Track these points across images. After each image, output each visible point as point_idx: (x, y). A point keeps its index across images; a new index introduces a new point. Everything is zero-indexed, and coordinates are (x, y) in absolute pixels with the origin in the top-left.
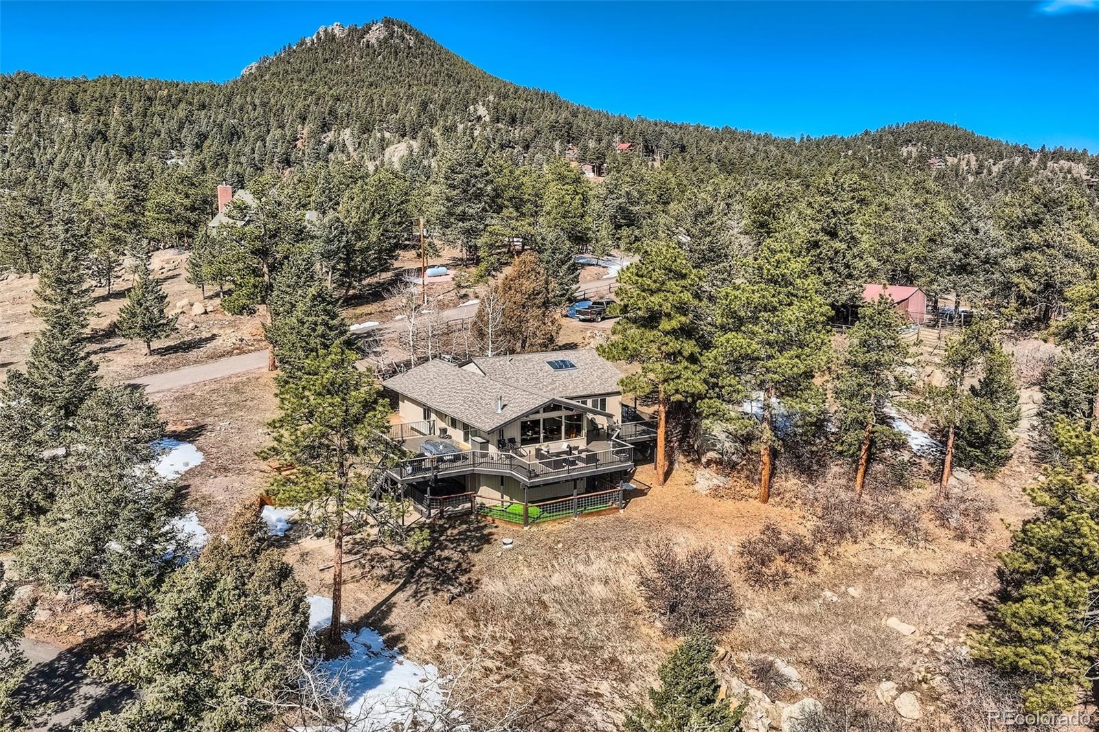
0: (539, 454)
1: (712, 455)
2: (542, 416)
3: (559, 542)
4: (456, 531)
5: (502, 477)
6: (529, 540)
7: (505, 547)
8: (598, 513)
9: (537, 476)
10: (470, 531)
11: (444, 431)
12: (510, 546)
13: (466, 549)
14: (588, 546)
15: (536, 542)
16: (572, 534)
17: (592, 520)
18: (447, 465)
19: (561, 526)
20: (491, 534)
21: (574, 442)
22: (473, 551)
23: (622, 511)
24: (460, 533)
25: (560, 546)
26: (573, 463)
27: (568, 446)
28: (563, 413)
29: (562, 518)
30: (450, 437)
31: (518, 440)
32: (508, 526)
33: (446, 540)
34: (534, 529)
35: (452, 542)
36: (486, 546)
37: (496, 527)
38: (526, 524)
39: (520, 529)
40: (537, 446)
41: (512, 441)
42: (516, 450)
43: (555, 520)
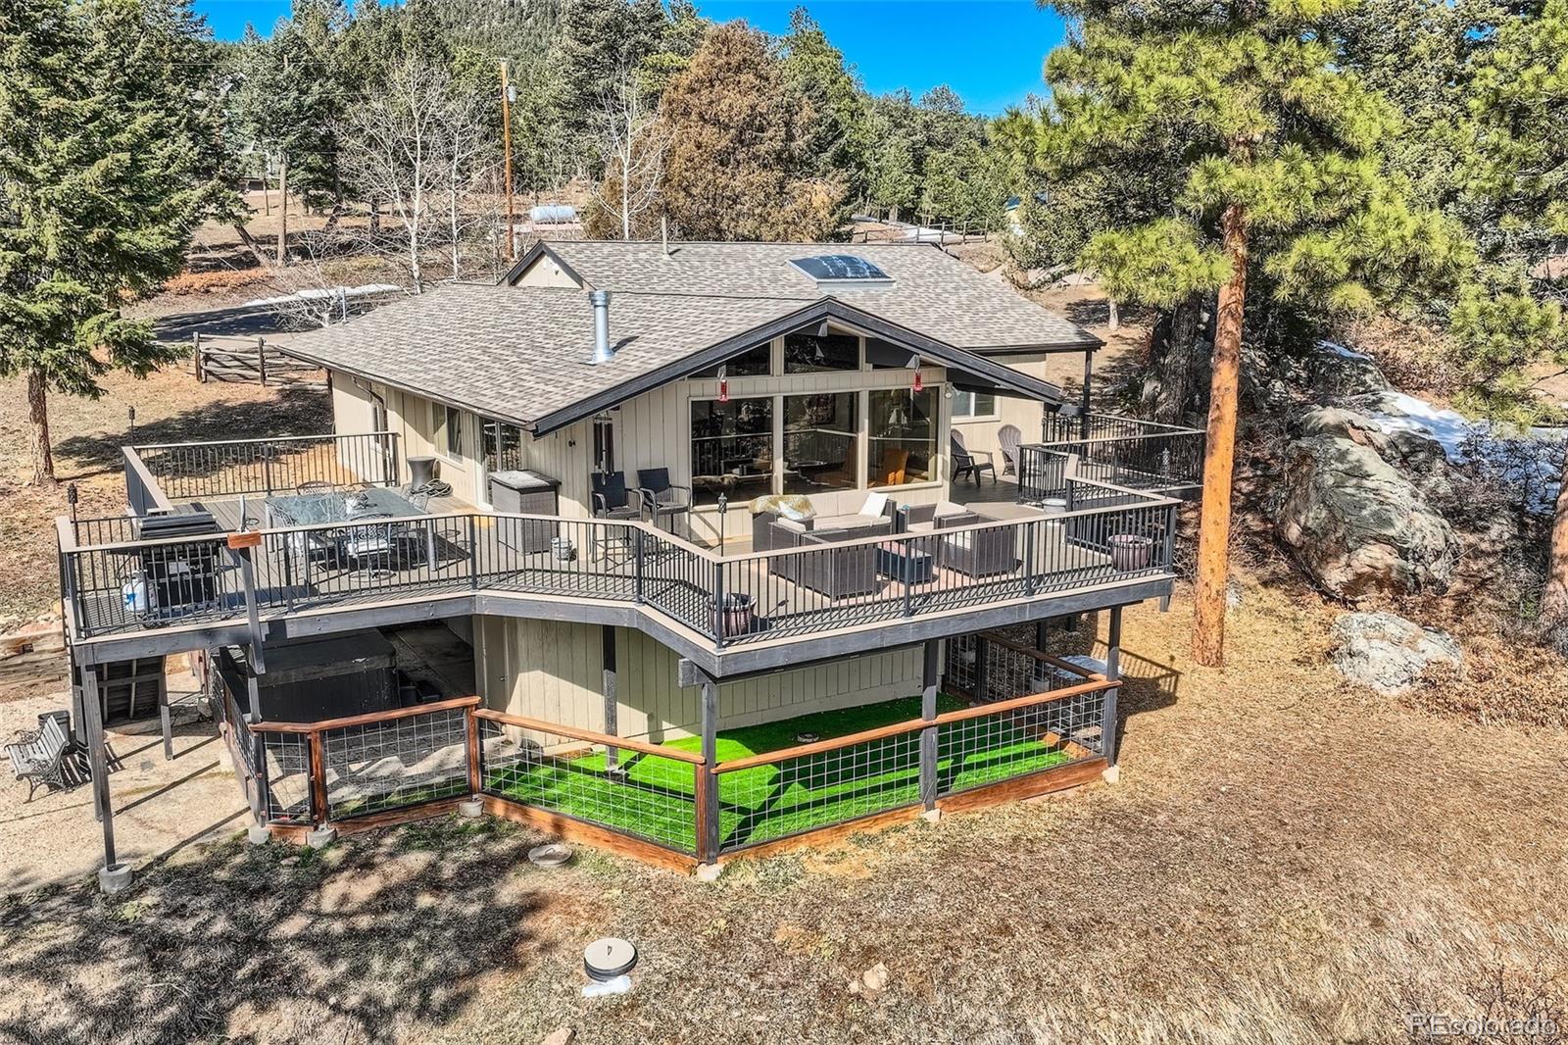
0: (766, 531)
1: (1373, 556)
2: (779, 385)
3: (869, 954)
4: (365, 888)
5: (609, 632)
6: (718, 943)
7: (592, 991)
8: (1021, 786)
9: (758, 626)
10: (437, 886)
11: (427, 469)
12: (621, 985)
13: (388, 992)
14: (1018, 978)
15: (754, 954)
16: (927, 902)
17: (1001, 820)
18: (363, 579)
19: (870, 854)
20: (533, 905)
21: (909, 495)
22: (422, 1012)
23: (1111, 774)
24: (384, 901)
25: (875, 977)
26: (921, 571)
27: (889, 508)
28: (864, 381)
29: (873, 817)
30: (446, 491)
31: (682, 476)
32: (627, 857)
33: (304, 940)
34: (748, 875)
35: (325, 947)
36: (493, 985)
37: (570, 861)
38: (710, 848)
39: (680, 875)
40: (761, 503)
41: (655, 480)
42: (672, 519)
43: (839, 827)
